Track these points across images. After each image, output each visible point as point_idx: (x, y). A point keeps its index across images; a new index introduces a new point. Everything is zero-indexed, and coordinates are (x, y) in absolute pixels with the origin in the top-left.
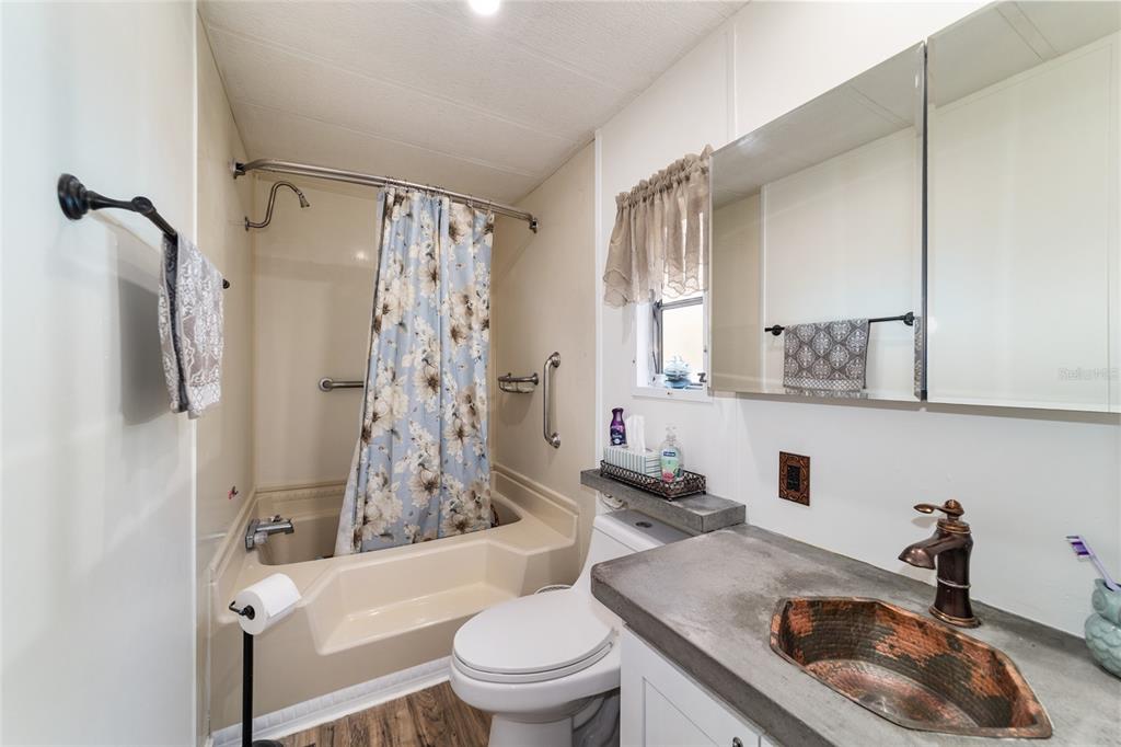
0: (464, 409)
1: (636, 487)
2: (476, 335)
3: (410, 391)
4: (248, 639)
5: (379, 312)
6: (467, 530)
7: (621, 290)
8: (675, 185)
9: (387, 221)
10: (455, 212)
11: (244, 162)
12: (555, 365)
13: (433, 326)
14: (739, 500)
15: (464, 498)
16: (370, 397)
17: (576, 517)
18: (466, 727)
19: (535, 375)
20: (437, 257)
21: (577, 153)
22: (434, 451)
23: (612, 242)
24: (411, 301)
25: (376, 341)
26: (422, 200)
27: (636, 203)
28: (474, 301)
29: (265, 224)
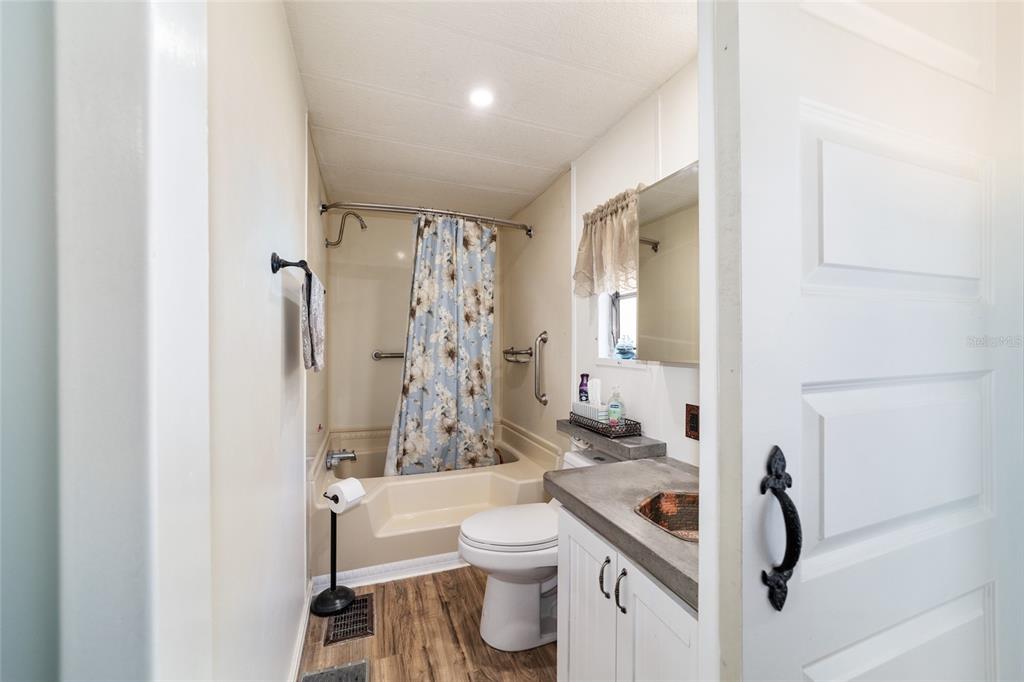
0: (475, 374)
1: (591, 431)
2: (483, 319)
3: (436, 359)
4: (334, 516)
5: (414, 304)
6: (477, 464)
7: (587, 285)
8: (620, 210)
9: (420, 239)
10: (467, 229)
11: (328, 204)
12: (544, 341)
13: (452, 314)
14: (662, 440)
15: (474, 440)
16: (408, 364)
17: (558, 458)
18: (471, 595)
19: (531, 349)
20: (454, 262)
21: (559, 178)
22: (452, 404)
23: (580, 250)
24: (436, 296)
25: (412, 325)
26: (444, 222)
27: (596, 221)
28: (482, 294)
29: (338, 242)
